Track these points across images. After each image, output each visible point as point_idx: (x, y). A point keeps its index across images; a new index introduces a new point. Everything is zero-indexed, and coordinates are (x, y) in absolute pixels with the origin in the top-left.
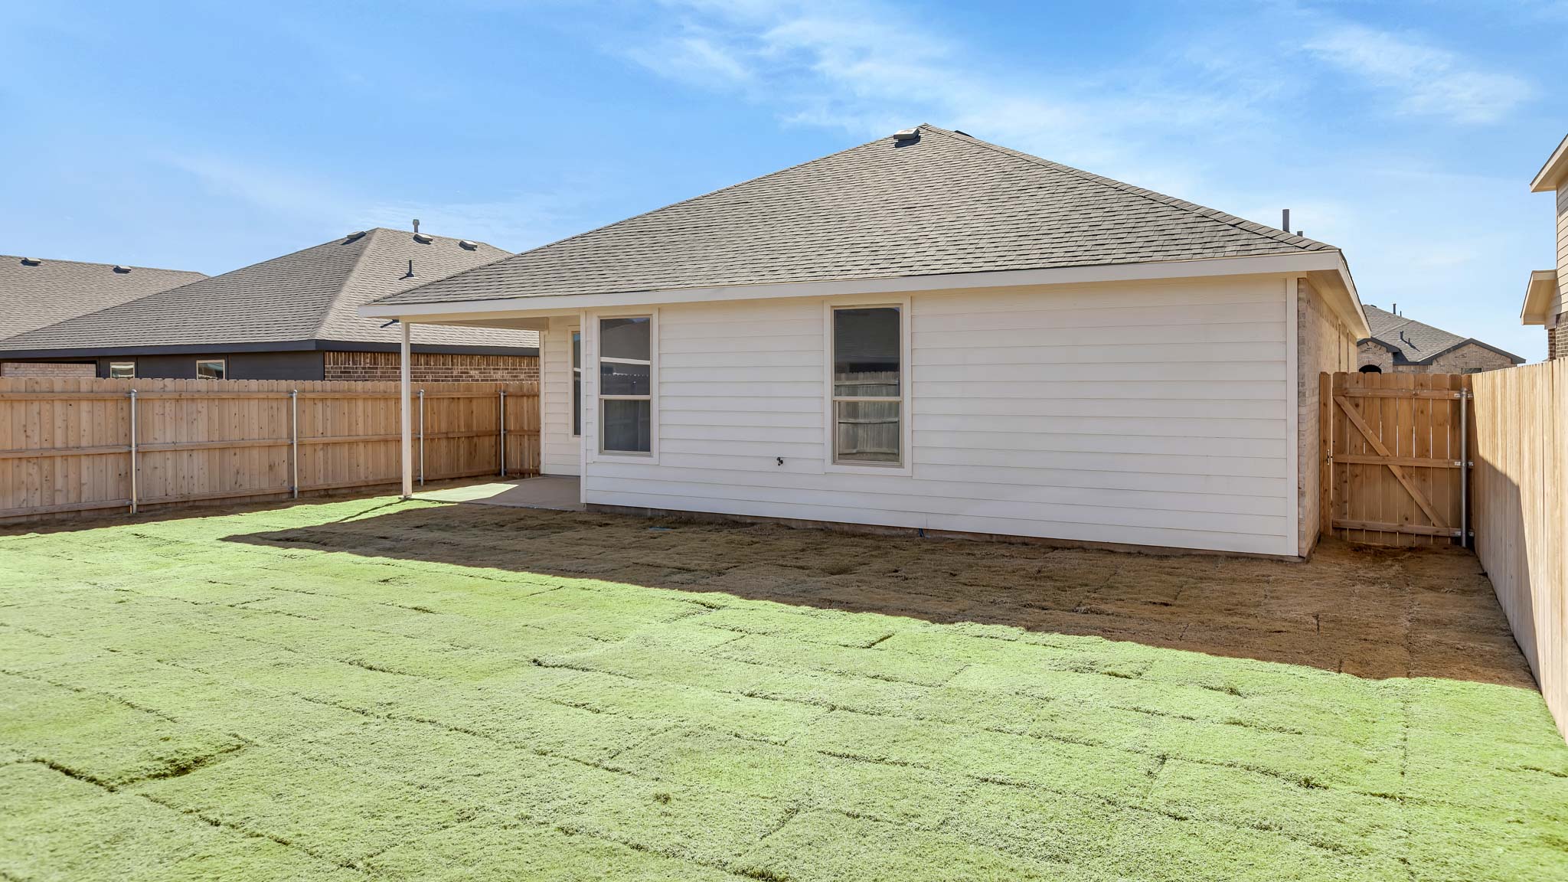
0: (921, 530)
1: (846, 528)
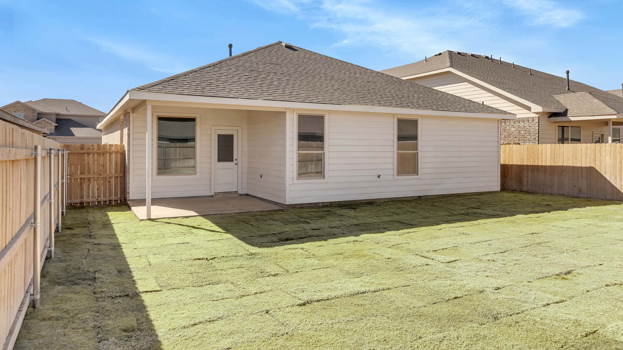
0: (419, 196)
1: (399, 199)
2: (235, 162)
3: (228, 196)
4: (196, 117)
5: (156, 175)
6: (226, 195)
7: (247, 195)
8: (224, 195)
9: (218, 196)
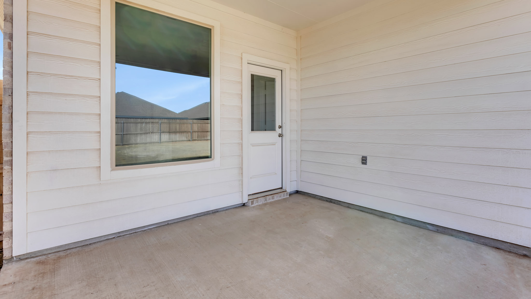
2: (279, 131)
3: (273, 200)
4: (213, 27)
5: (111, 167)
6: (269, 199)
7: (297, 192)
8: (266, 200)
9: (257, 204)
